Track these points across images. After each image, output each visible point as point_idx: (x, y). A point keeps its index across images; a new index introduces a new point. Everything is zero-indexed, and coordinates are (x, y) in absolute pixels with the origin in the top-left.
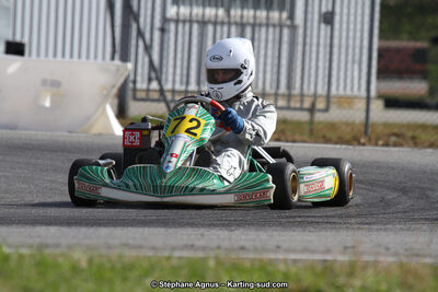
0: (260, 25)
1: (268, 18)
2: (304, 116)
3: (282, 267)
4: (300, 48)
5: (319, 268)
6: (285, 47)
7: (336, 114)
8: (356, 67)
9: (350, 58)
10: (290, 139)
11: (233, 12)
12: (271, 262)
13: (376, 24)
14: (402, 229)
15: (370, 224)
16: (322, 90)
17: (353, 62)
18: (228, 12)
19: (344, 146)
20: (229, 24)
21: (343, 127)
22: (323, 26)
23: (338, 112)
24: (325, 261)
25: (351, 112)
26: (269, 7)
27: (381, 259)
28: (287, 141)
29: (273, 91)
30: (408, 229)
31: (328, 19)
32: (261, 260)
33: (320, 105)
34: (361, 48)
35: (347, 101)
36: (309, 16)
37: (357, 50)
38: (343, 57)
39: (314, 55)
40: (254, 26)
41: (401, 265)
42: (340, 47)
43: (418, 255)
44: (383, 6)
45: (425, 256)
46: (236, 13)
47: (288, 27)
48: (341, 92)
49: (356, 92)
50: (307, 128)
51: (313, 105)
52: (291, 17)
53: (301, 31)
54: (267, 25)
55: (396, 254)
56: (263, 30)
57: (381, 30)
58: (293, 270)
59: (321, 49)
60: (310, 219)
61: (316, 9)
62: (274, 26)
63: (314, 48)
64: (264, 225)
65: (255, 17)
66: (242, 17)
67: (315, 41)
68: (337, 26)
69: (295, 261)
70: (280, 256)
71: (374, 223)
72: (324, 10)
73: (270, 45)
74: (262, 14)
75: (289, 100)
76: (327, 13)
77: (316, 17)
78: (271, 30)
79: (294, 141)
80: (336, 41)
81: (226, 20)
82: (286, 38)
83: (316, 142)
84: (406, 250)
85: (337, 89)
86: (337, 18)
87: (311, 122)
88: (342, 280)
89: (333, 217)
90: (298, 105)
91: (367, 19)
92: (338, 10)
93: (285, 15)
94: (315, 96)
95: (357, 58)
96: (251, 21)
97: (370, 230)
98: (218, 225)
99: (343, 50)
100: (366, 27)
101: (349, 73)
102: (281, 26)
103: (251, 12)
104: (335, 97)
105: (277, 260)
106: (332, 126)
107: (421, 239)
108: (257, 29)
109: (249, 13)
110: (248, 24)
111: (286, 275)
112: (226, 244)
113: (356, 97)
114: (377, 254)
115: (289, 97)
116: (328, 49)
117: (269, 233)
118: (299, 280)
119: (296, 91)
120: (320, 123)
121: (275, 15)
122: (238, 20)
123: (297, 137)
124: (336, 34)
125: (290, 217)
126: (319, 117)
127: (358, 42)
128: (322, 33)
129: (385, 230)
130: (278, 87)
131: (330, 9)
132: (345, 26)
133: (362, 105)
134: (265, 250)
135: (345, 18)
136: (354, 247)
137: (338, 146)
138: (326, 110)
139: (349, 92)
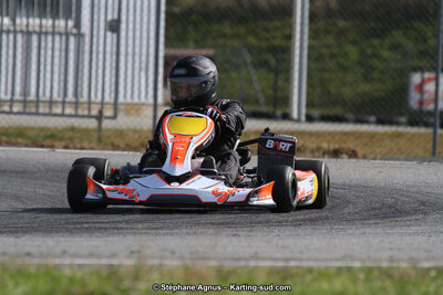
0: (46, 33)
1: (54, 26)
2: (92, 124)
3: (68, 272)
4: (87, 56)
5: (104, 272)
6: (72, 55)
7: (123, 122)
8: (143, 74)
9: (137, 65)
10: (78, 146)
11: (18, 21)
12: (56, 267)
13: (162, 31)
14: (188, 233)
15: (157, 229)
16: (109, 98)
17: (140, 70)
18: (14, 21)
19: (131, 153)
20: (15, 32)
21: (131, 134)
22: (109, 34)
23: (125, 119)
24: (111, 266)
25: (139, 119)
26: (55, 16)
27: (167, 262)
28: (75, 148)
29: (60, 99)
30: (194, 233)
31: (114, 26)
32: (46, 266)
33: (108, 112)
34: (148, 56)
35: (134, 108)
36: (95, 24)
37: (144, 58)
38: (130, 65)
39: (101, 64)
40: (39, 34)
41: (186, 268)
42: (127, 55)
43: (203, 258)
44: (168, 14)
45: (209, 259)
46: (21, 21)
47: (75, 35)
48: (129, 100)
49: (143, 100)
50: (95, 135)
51: (101, 112)
52: (78, 25)
53: (87, 39)
54: (53, 34)
55: (182, 258)
56: (50, 38)
57: (167, 38)
58: (79, 274)
59: (108, 56)
60: (96, 225)
61: (102, 17)
62: (60, 34)
63: (101, 56)
64: (51, 232)
65: (41, 26)
66: (27, 25)
67: (101, 48)
68: (123, 34)
69: (81, 266)
70: (67, 261)
71: (161, 228)
72: (110, 18)
73: (57, 53)
74: (48, 23)
75: (76, 108)
76: (113, 21)
77: (102, 25)
78: (57, 38)
79: (82, 148)
80: (122, 49)
81: (12, 28)
82: (72, 46)
83: (104, 149)
84: (192, 253)
85: (125, 96)
86: (123, 26)
87: (100, 129)
88: (127, 284)
89: (120, 222)
90: (86, 112)
91: (153, 27)
92: (124, 18)
93: (71, 23)
94: (102, 103)
95: (144, 65)
96: (37, 29)
97: (157, 234)
98: (5, 232)
99: (130, 58)
100: (152, 34)
101: (136, 80)
102: (67, 35)
103: (37, 21)
104: (122, 104)
105: (64, 265)
106: (120, 133)
107: (207, 243)
108: (43, 37)
109: (34, 22)
110: (35, 32)
111: (72, 280)
112: (12, 250)
113: (143, 104)
114: (162, 258)
115: (76, 104)
116: (114, 57)
117: (56, 238)
118: (84, 285)
119: (84, 99)
120: (109, 130)
121: (61, 23)
122: (24, 28)
123: (85, 144)
124: (123, 41)
125: (78, 223)
126: (106, 124)
127: (144, 50)
128: (108, 41)
129: (172, 234)
130: (65, 95)
131: (116, 17)
132: (131, 34)
133: (149, 112)
134: (50, 255)
135: (131, 26)
136: (139, 252)
137: (126, 153)
138: (114, 117)
139: (136, 100)
